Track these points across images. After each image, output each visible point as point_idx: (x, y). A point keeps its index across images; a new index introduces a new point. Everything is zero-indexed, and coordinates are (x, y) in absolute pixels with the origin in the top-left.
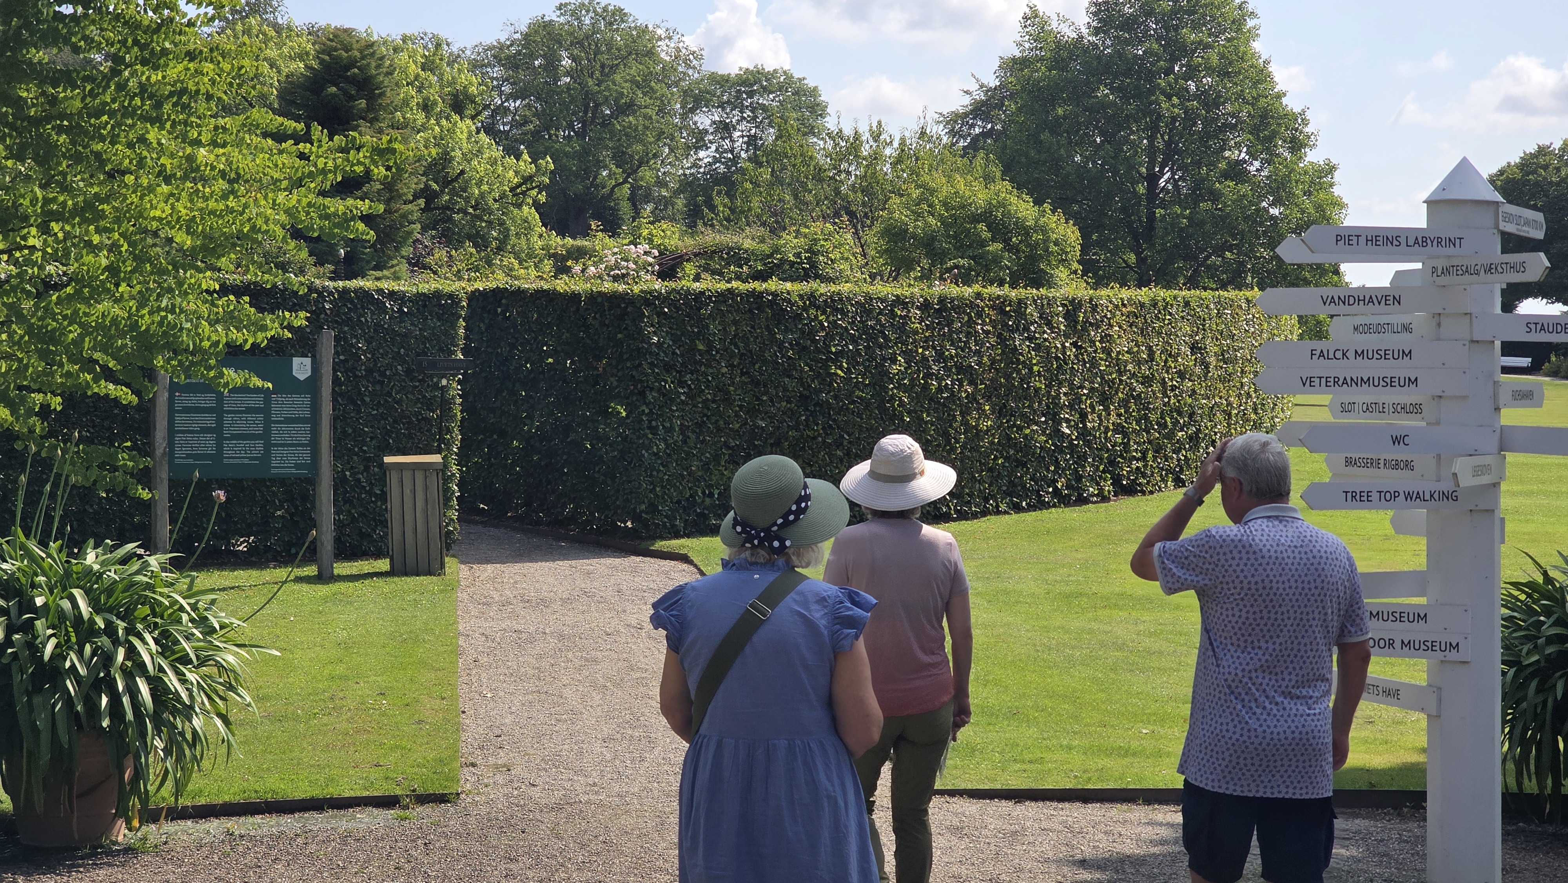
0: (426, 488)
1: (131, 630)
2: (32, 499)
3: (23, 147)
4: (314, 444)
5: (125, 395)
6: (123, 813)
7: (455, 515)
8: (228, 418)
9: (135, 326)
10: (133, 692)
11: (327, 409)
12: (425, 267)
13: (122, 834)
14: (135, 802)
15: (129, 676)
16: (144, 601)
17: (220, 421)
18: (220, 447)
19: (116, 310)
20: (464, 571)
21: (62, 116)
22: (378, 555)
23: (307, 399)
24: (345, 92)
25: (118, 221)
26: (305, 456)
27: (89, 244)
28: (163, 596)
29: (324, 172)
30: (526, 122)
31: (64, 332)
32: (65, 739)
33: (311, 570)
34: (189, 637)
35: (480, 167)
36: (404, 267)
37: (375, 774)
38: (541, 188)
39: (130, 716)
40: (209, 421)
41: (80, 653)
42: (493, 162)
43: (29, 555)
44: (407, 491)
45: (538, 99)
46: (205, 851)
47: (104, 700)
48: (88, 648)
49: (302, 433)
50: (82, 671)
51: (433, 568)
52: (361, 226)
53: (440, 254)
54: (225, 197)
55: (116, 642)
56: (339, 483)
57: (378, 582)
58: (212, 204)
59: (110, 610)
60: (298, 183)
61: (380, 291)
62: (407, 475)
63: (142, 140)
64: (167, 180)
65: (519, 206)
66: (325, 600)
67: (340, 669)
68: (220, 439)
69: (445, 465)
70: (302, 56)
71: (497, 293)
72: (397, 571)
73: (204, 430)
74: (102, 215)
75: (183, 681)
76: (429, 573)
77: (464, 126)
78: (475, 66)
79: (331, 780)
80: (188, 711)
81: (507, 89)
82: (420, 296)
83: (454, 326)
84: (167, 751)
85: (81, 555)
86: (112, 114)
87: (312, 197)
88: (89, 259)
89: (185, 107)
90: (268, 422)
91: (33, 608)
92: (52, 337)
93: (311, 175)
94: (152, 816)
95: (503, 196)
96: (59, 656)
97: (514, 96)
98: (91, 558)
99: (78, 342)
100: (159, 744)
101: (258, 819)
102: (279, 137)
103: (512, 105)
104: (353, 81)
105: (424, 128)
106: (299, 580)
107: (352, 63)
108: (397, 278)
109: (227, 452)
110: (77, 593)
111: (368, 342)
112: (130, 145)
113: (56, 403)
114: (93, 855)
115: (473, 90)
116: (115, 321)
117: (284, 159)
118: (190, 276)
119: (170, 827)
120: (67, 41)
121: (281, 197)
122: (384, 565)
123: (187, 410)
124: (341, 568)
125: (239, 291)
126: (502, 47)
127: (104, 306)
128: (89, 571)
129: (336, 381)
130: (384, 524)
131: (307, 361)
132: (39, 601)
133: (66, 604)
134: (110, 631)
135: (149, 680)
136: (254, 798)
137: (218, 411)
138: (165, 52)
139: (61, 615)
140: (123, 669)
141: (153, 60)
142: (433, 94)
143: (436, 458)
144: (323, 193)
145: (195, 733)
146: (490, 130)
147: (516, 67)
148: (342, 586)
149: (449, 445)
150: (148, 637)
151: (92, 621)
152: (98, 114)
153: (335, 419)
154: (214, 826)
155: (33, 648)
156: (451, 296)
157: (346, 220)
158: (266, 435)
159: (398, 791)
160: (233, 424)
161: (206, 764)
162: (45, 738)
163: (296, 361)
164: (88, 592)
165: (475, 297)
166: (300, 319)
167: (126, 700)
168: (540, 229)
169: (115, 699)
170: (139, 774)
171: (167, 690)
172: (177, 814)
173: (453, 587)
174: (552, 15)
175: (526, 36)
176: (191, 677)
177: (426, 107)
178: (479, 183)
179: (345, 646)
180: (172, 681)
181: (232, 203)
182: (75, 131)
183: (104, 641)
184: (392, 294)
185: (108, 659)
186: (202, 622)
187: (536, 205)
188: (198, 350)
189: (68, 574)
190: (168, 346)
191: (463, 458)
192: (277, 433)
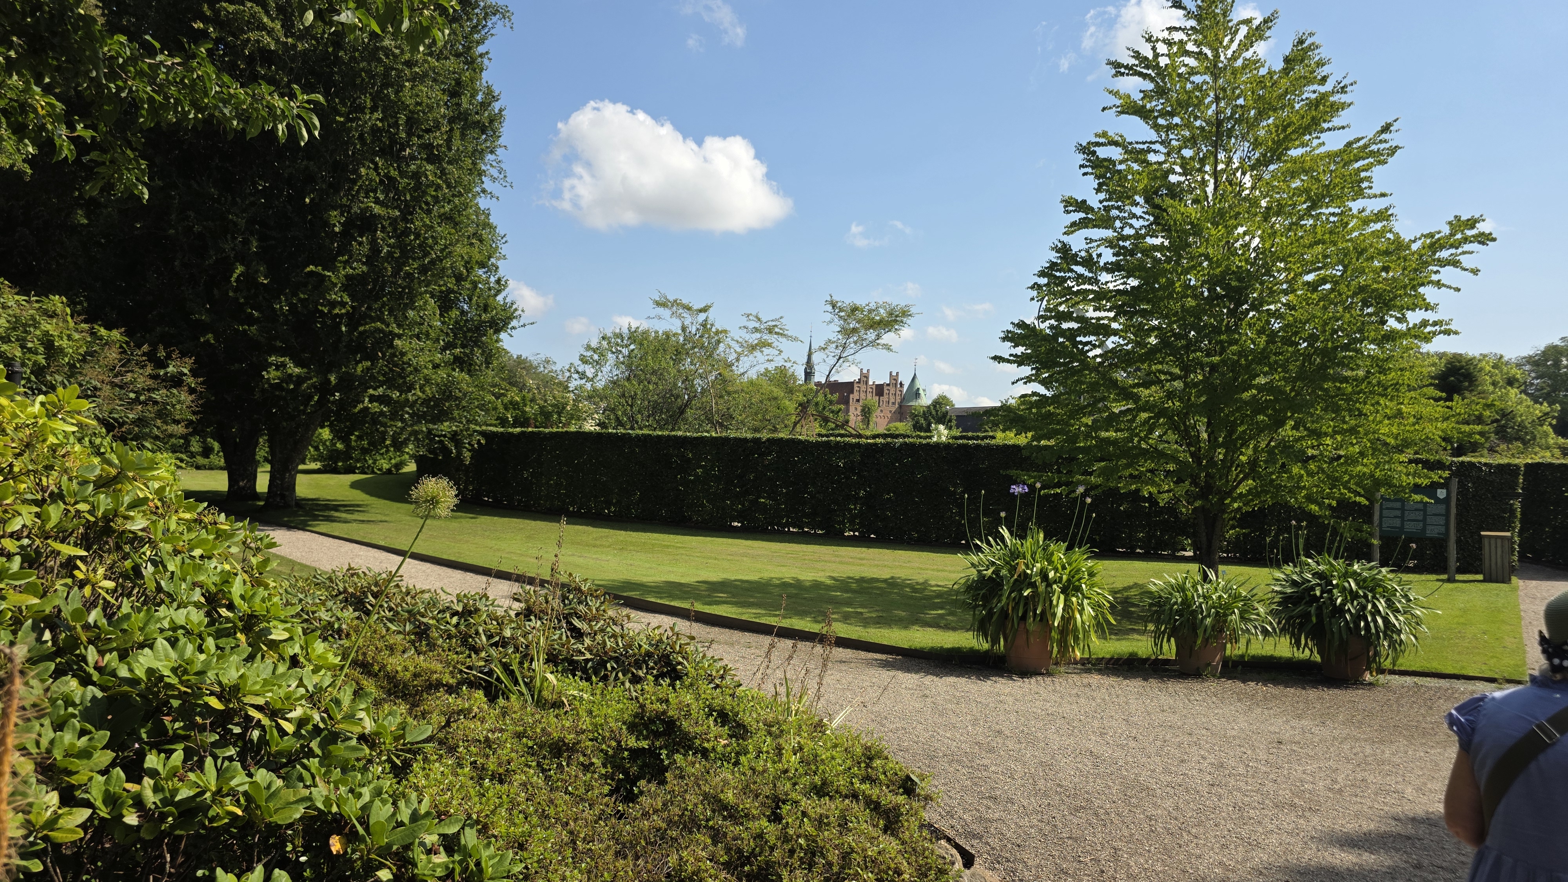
0: (1502, 546)
1: (1374, 597)
2: (1332, 542)
3: (1327, 407)
4: (1447, 525)
5: (1363, 501)
6: (1369, 668)
7: (1516, 558)
8: (1407, 513)
9: (1373, 476)
10: (1375, 621)
11: (1454, 511)
12: (1497, 452)
13: (1368, 677)
14: (1374, 666)
15: (1373, 615)
16: (1380, 586)
17: (1403, 514)
18: (1403, 524)
19: (1365, 470)
20: (1521, 583)
21: (1343, 395)
22: (1477, 573)
23: (1444, 506)
24: (1458, 380)
25: (1366, 434)
26: (1443, 529)
27: (1351, 443)
28: (1389, 585)
29: (1459, 414)
30: (1542, 388)
31: (1341, 477)
32: (1345, 637)
33: (1445, 577)
34: (1400, 602)
35: (1521, 409)
36: (1486, 451)
37: (1484, 668)
38: (1554, 417)
39: (1373, 631)
40: (1398, 513)
41: (1352, 604)
42: (1528, 407)
43: (1330, 563)
44: (1493, 547)
45: (1550, 378)
46: (1406, 689)
47: (1362, 624)
48: (1355, 603)
49: (1441, 520)
50: (1353, 611)
51: (1506, 580)
52: (1478, 437)
53: (1503, 446)
54: (1414, 425)
55: (1368, 601)
56: (1458, 542)
57: (1479, 584)
58: (1407, 428)
59: (1365, 588)
60: (1446, 419)
61: (1480, 463)
62: (1493, 541)
63: (1378, 403)
64: (1389, 419)
65: (1542, 425)
66: (1452, 590)
67: (1462, 620)
68: (1403, 521)
69: (1512, 537)
70: (1434, 364)
71: (1539, 465)
72: (1487, 580)
73: (1396, 517)
74: (1359, 432)
75: (1397, 620)
76: (1503, 582)
77: (1513, 392)
78: (1519, 366)
79: (1463, 668)
80: (1399, 632)
81: (1533, 375)
82: (1499, 465)
83: (1517, 478)
84: (1389, 646)
85: (1351, 565)
86: (1365, 393)
87: (1453, 425)
88: (1351, 449)
89: (1397, 390)
90: (1425, 515)
91: (1332, 584)
92: (1336, 479)
93: (1453, 416)
94: (1381, 671)
95: (1533, 421)
96: (1343, 604)
97: (1537, 378)
98: (1356, 567)
99: (1348, 482)
100: (1386, 644)
101: (1428, 679)
102: (1437, 400)
103: (1536, 382)
104: (1462, 375)
105: (1493, 393)
106: (1438, 580)
107: (1462, 367)
108: (1482, 456)
109: (1406, 526)
110: (1350, 580)
111: (1474, 483)
112: (1373, 405)
113: (1334, 503)
114: (1355, 684)
115: (1518, 376)
116: (1364, 474)
117: (1439, 409)
118: (1396, 456)
119: (1389, 677)
120: (1348, 366)
121: (1439, 425)
122: (1480, 577)
123: (1387, 509)
124: (1459, 577)
125: (1416, 462)
126: (1530, 357)
127: (1359, 468)
128: (1355, 572)
129: (1458, 499)
130: (1481, 560)
131: (1444, 491)
132: (1334, 582)
133: (1346, 584)
134: (1365, 596)
135: (1382, 617)
136: (1426, 670)
137: (1403, 509)
138: (1390, 369)
139: (1344, 588)
140: (1370, 612)
141: (1383, 371)
142: (1498, 378)
143: (1508, 534)
144: (1458, 423)
145: (1401, 640)
146: (1524, 392)
147: (1538, 365)
148: (1460, 585)
149: (1514, 528)
150: (1382, 601)
151: (1357, 592)
152: (1359, 393)
153: (1457, 515)
154: (1408, 680)
155: (1332, 600)
156: (1516, 465)
157: (1470, 434)
158: (1424, 520)
159: (1496, 676)
160: (1409, 515)
161: (1407, 653)
162: (1336, 636)
163: (1439, 491)
164: (1355, 580)
165: (1527, 465)
166: (1446, 474)
167: (1372, 625)
168: (1552, 435)
169: (1367, 624)
170: (1377, 654)
171: (1389, 622)
172: (1392, 672)
173: (1516, 589)
174: (1558, 343)
175: (1543, 352)
176: (1401, 618)
177: (1494, 384)
178: (1521, 415)
179: (1465, 611)
180: (1392, 619)
181: (1417, 427)
182: (1348, 400)
183: (1363, 600)
184: (1486, 464)
185: (1364, 608)
186: (1406, 596)
187: (1550, 424)
188: (1401, 486)
189: (1346, 572)
190: (1387, 484)
191: (1520, 534)
192: (1429, 520)
